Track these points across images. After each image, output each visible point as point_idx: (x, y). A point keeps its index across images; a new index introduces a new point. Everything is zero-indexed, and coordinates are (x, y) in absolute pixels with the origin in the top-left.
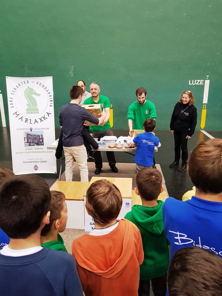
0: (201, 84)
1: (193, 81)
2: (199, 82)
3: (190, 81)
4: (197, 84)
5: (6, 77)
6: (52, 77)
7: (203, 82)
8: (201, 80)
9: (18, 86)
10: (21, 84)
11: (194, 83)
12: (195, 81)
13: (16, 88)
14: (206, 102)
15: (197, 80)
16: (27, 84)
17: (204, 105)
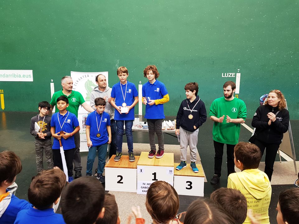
0: (233, 76)
1: (225, 74)
2: (231, 75)
3: (223, 74)
4: (229, 76)
5: (71, 72)
6: (108, 72)
7: (234, 75)
8: (233, 73)
9: (80, 79)
10: (82, 77)
11: (227, 75)
12: (228, 73)
13: (78, 80)
14: (239, 93)
15: (229, 73)
16: (88, 78)
17: (236, 95)
